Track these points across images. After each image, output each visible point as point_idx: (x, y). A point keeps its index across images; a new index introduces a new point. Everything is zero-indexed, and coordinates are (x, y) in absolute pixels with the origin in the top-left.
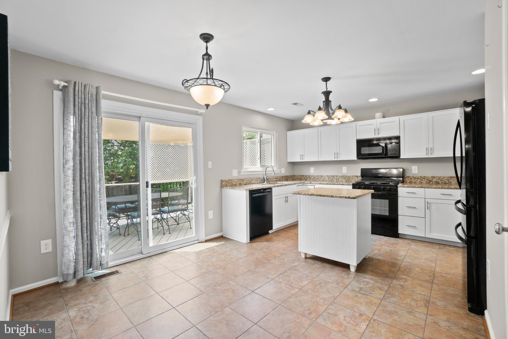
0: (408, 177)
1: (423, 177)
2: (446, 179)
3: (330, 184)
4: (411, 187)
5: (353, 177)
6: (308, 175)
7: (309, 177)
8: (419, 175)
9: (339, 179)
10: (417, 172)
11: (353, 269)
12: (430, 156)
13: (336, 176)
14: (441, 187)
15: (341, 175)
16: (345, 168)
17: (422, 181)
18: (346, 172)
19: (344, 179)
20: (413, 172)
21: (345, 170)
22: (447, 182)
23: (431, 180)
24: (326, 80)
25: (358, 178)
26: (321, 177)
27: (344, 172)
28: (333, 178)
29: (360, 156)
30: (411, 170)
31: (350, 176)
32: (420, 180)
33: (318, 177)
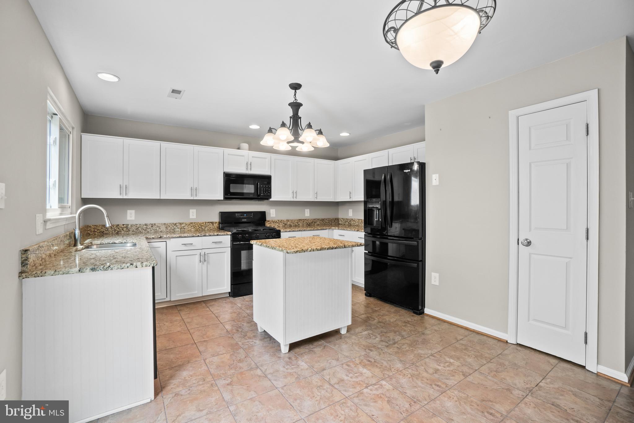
0: (268, 221)
1: (280, 221)
2: (296, 221)
3: (198, 236)
4: (292, 231)
5: (206, 224)
6: (123, 225)
7: (127, 227)
8: (276, 219)
9: (185, 227)
10: (274, 216)
11: (343, 332)
12: (295, 200)
13: (181, 224)
14: (312, 229)
15: (188, 222)
16: (195, 211)
17: (279, 225)
18: (195, 217)
19: (192, 227)
20: (272, 216)
21: (193, 214)
22: (297, 225)
23: (286, 223)
24: (296, 87)
25: (214, 224)
26: (152, 227)
27: (191, 217)
28: (175, 227)
29: (229, 195)
30: (270, 214)
31: (203, 223)
32: (277, 224)
33: (145, 226)
